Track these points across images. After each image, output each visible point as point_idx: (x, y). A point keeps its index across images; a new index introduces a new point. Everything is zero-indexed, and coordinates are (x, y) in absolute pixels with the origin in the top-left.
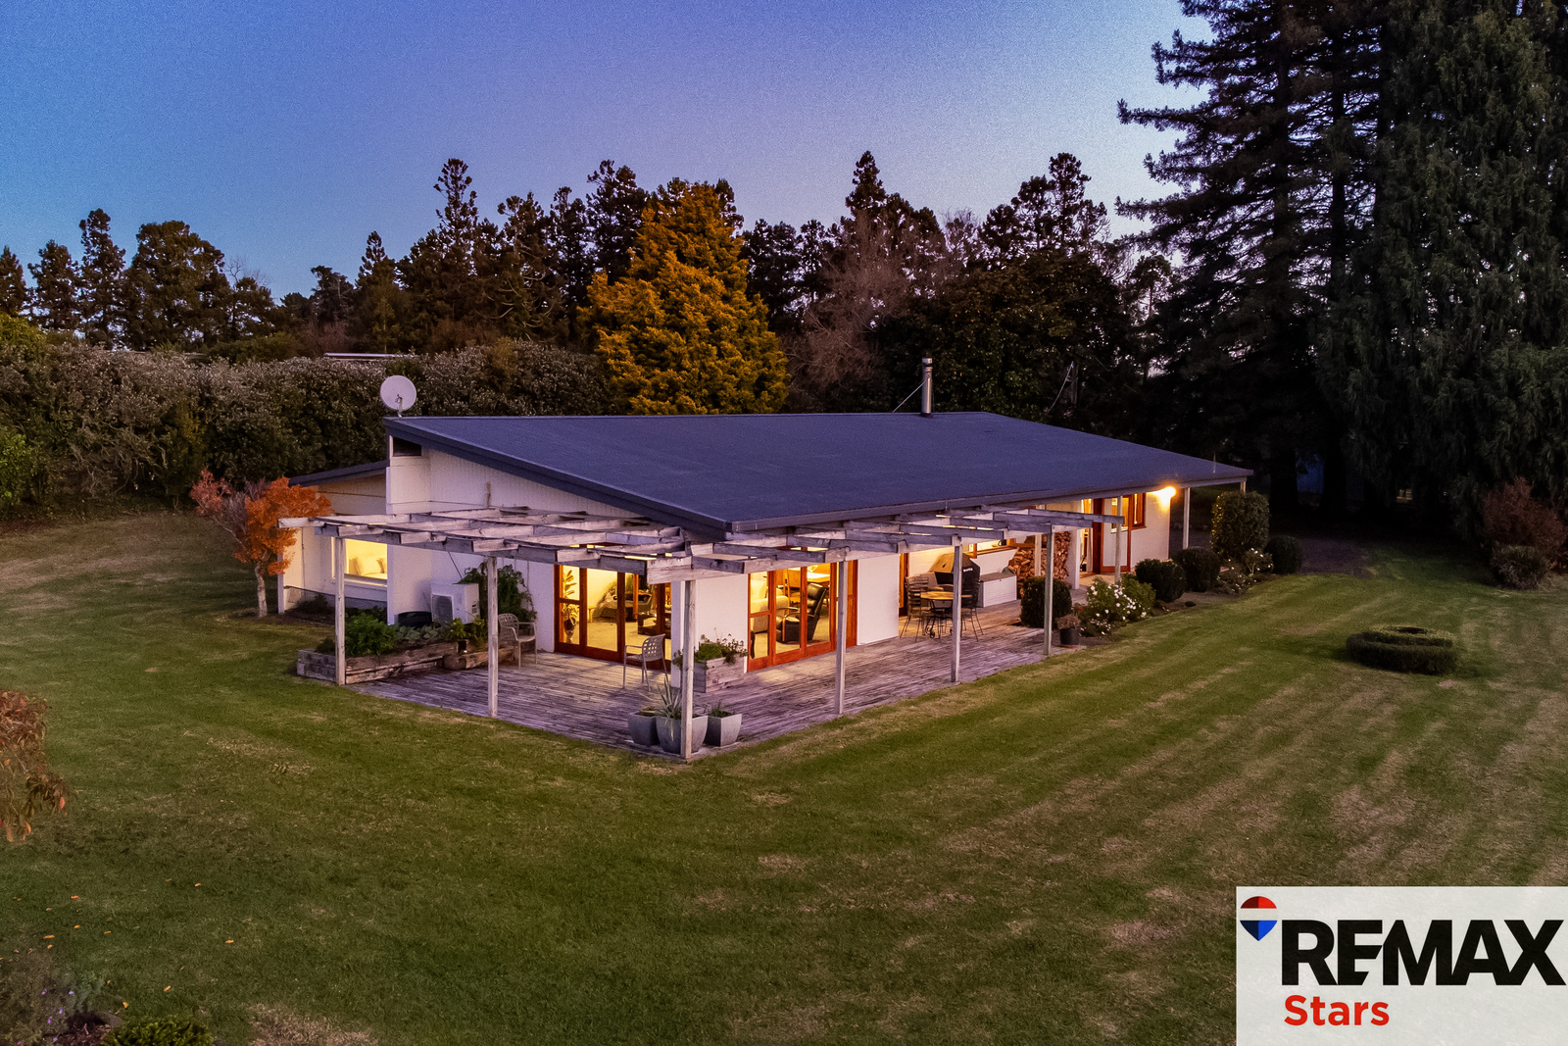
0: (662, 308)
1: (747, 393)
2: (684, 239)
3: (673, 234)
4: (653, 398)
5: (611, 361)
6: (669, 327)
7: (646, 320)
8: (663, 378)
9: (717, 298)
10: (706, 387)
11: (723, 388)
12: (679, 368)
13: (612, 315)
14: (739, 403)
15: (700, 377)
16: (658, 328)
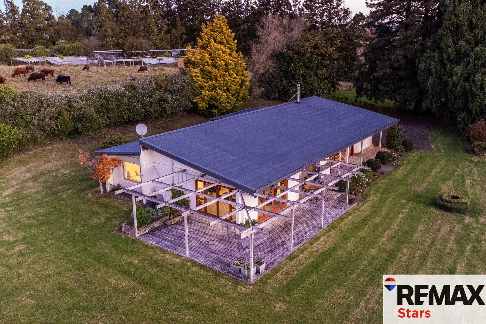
0: (210, 59)
1: (238, 87)
2: (216, 35)
3: (212, 33)
4: (209, 90)
5: (194, 78)
6: (212, 65)
7: (205, 64)
8: (212, 84)
9: (227, 55)
10: (225, 86)
11: (230, 86)
12: (217, 80)
13: (194, 62)
14: (236, 90)
15: (223, 83)
16: (209, 66)
